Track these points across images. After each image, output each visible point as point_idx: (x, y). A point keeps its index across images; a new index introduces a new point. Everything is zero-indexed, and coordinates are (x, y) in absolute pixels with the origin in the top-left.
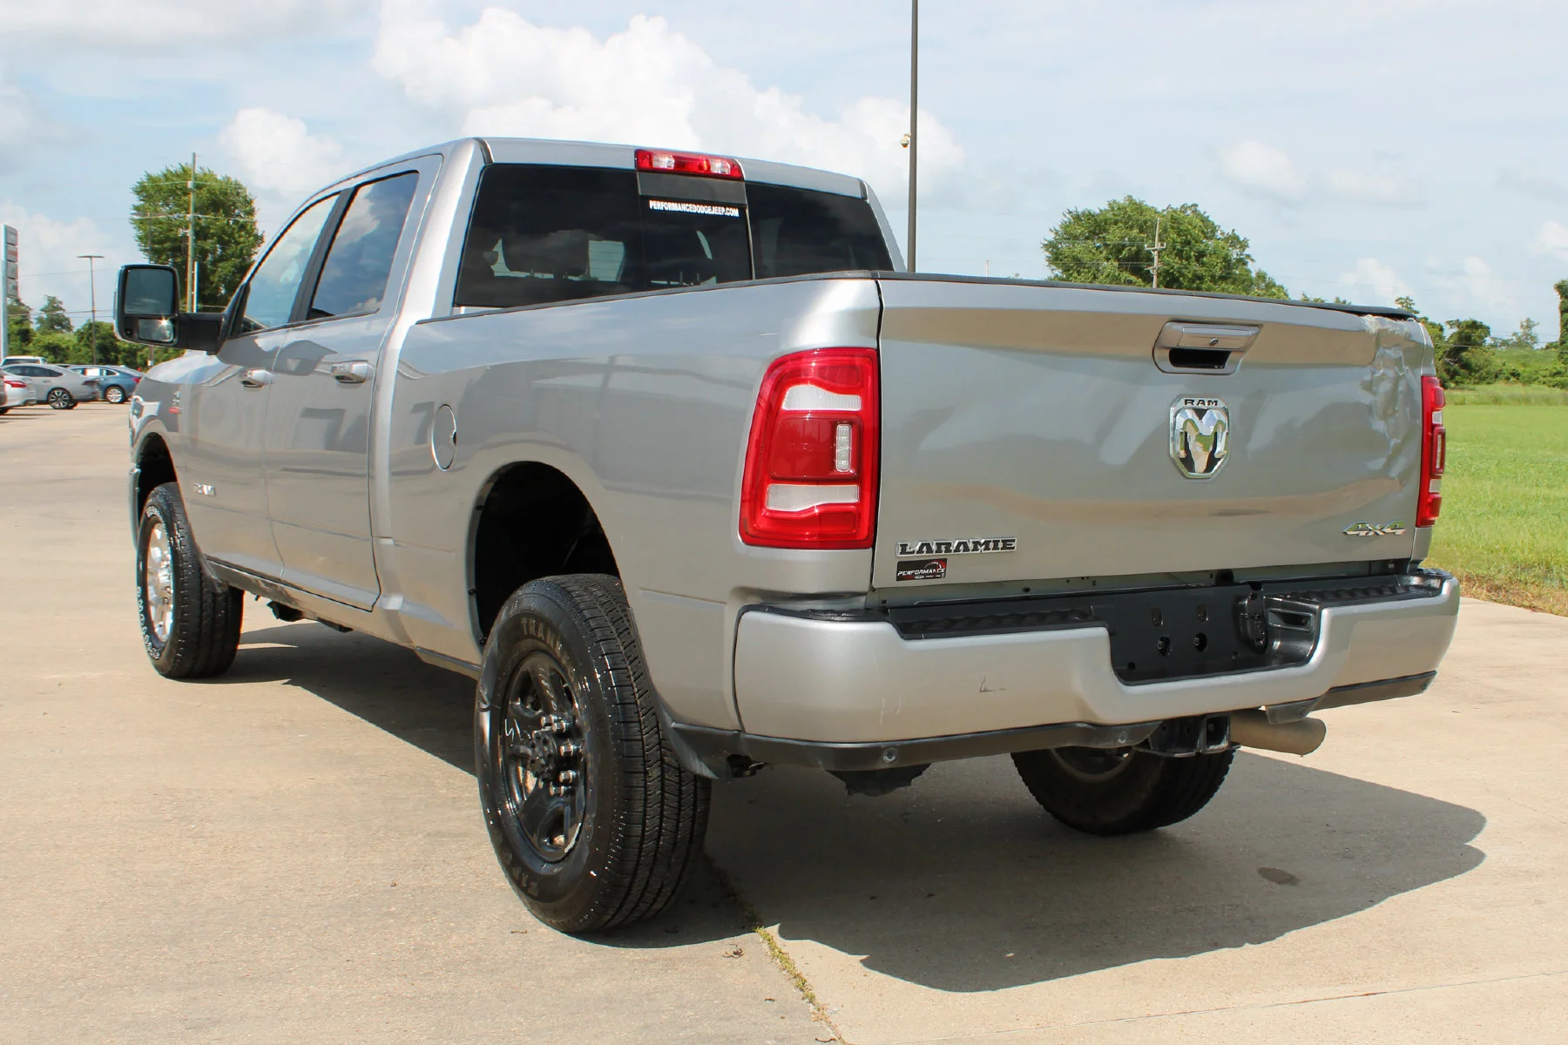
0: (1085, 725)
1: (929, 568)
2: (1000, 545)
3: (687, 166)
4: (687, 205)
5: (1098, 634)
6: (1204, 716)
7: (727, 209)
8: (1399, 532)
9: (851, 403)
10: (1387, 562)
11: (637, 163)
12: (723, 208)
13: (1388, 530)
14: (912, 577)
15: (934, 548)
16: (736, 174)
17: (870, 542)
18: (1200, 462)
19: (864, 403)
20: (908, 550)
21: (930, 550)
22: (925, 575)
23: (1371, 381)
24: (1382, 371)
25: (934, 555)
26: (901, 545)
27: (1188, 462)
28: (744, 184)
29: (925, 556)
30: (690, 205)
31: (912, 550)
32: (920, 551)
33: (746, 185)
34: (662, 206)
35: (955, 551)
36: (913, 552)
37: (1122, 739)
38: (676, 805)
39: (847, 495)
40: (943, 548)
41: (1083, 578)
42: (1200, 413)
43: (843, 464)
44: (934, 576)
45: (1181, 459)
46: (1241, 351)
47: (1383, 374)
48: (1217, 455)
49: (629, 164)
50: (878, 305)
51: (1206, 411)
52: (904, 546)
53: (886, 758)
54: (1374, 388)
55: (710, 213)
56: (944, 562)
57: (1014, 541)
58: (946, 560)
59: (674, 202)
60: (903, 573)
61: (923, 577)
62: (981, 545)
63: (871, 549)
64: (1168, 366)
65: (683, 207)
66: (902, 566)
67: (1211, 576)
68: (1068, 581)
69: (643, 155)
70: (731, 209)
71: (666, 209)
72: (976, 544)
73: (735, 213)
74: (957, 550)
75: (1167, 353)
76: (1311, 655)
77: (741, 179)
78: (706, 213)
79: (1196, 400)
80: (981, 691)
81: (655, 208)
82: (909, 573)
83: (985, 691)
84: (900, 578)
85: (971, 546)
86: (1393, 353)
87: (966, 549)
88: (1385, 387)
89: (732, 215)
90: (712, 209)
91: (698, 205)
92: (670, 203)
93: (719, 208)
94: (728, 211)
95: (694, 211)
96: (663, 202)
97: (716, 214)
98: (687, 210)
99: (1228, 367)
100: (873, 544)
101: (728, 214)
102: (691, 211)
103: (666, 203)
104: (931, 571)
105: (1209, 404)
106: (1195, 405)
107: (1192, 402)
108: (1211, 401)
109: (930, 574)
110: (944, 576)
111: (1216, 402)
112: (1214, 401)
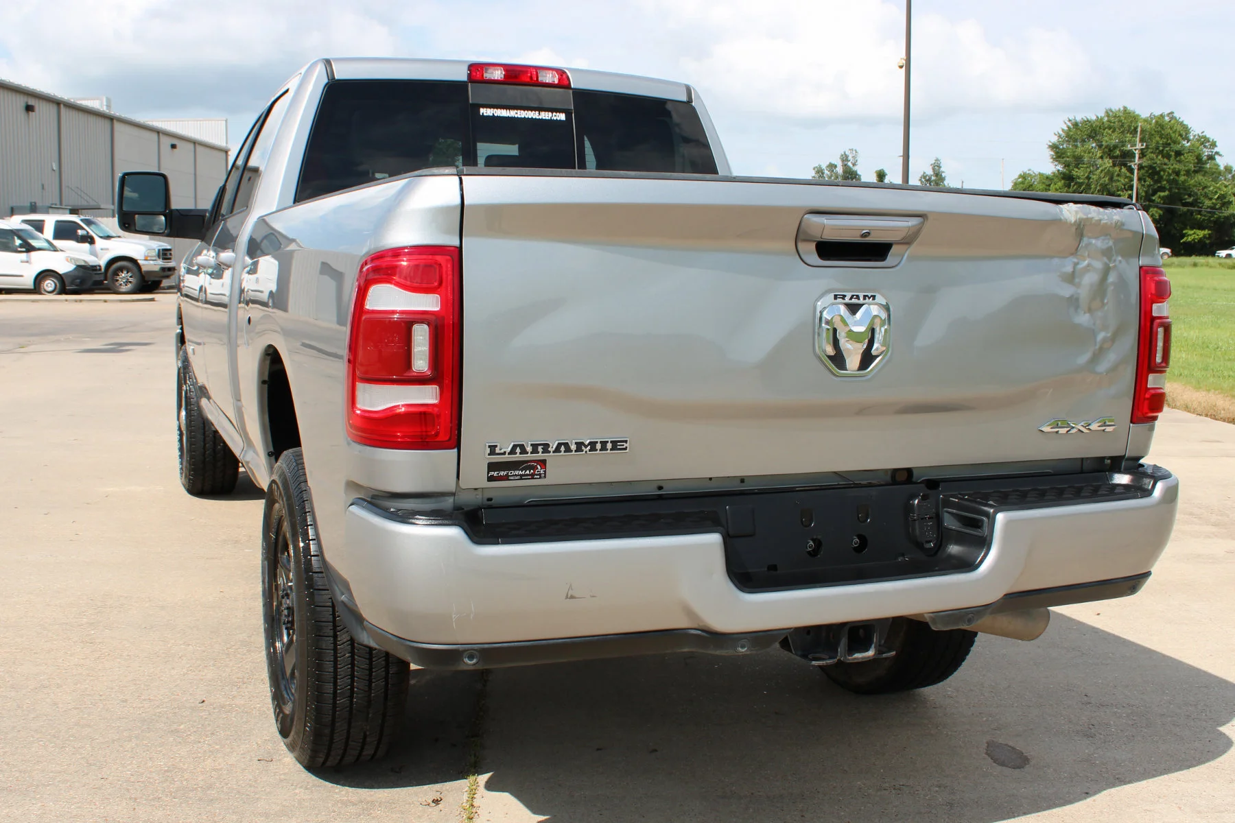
0: (699, 632)
1: (525, 469)
2: (609, 446)
3: (518, 76)
4: (516, 111)
5: (712, 540)
6: (843, 625)
7: (554, 114)
8: (1109, 429)
9: (429, 303)
10: (1103, 459)
11: (469, 76)
12: (550, 114)
13: (1094, 427)
14: (506, 478)
15: (529, 449)
16: (566, 82)
17: (455, 442)
18: (853, 361)
19: (444, 303)
20: (497, 451)
21: (524, 451)
22: (521, 475)
23: (1073, 272)
24: (1086, 262)
25: (529, 457)
26: (489, 446)
27: (838, 359)
28: (571, 91)
29: (518, 457)
30: (519, 111)
31: (502, 451)
32: (513, 452)
33: (573, 92)
34: (492, 112)
35: (554, 452)
36: (504, 453)
37: (743, 647)
38: (366, 666)
39: (427, 396)
40: (540, 449)
42: (853, 308)
43: (421, 362)
44: (532, 476)
45: (830, 357)
46: (907, 241)
47: (1089, 265)
48: (874, 352)
49: (461, 75)
50: (458, 201)
51: (861, 305)
52: (493, 448)
53: (466, 660)
54: (1077, 280)
55: (538, 118)
56: (543, 463)
57: (626, 442)
58: (545, 460)
59: (503, 109)
60: (495, 474)
61: (518, 477)
62: (586, 447)
63: (456, 450)
64: (814, 258)
65: (512, 113)
66: (494, 466)
67: (887, 474)
68: (710, 479)
69: (476, 69)
70: (558, 114)
71: (496, 115)
72: (580, 446)
73: (562, 117)
74: (557, 450)
75: (813, 246)
76: (982, 562)
77: (568, 86)
78: (534, 117)
79: (849, 295)
80: (567, 597)
81: (485, 114)
82: (502, 473)
83: (572, 597)
84: (491, 479)
85: (573, 447)
86: (1099, 243)
87: (568, 449)
88: (1090, 279)
89: (559, 119)
90: (539, 114)
91: (526, 112)
92: (499, 110)
93: (547, 113)
94: (555, 116)
95: (523, 116)
96: (492, 109)
97: (544, 118)
98: (516, 116)
99: (890, 260)
100: (457, 444)
101: (555, 118)
102: (519, 116)
103: (495, 110)
104: (528, 472)
105: (864, 299)
106: (847, 300)
107: (844, 297)
108: (867, 296)
109: (527, 475)
110: (545, 477)
111: (874, 297)
112: (871, 296)
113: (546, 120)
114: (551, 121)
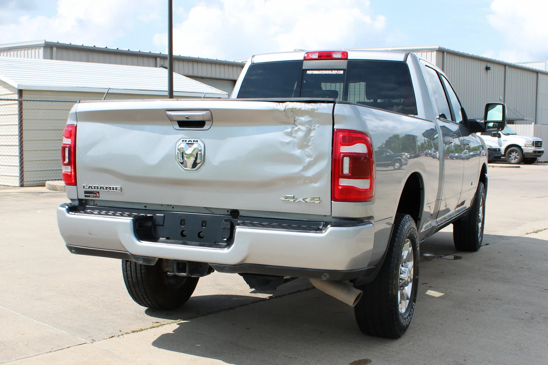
0: (129, 253)
2: (115, 189)
3: (325, 56)
4: (322, 71)
7: (338, 71)
8: (317, 202)
9: (69, 141)
11: (305, 57)
12: (337, 71)
13: (308, 200)
14: (89, 196)
16: (346, 57)
18: (189, 165)
19: (72, 142)
21: (92, 188)
23: (291, 132)
25: (93, 190)
27: (184, 164)
28: (348, 61)
29: (90, 190)
30: (323, 71)
32: (89, 188)
35: (100, 189)
36: (87, 188)
37: (141, 261)
39: (68, 169)
40: (96, 188)
41: (168, 205)
44: (96, 197)
45: (181, 163)
47: (299, 128)
48: (197, 162)
49: (301, 57)
50: (75, 111)
51: (192, 144)
52: (84, 186)
53: (73, 251)
55: (331, 73)
56: (98, 192)
59: (317, 70)
60: (86, 195)
61: (92, 197)
62: (108, 188)
64: (177, 127)
66: (86, 192)
67: (228, 211)
68: (162, 206)
71: (313, 73)
73: (342, 72)
75: (176, 123)
77: (347, 59)
78: (329, 73)
80: (89, 234)
81: (309, 73)
82: (88, 195)
83: (90, 234)
84: (86, 196)
85: (105, 188)
87: (103, 189)
89: (340, 73)
90: (332, 72)
91: (326, 71)
92: (315, 71)
93: (335, 71)
94: (339, 72)
95: (324, 73)
96: (312, 71)
97: (333, 73)
98: (321, 73)
99: (206, 127)
100: (76, 185)
101: (338, 73)
102: (323, 73)
103: (313, 71)
104: (95, 195)
105: (193, 142)
106: (187, 142)
107: (186, 141)
108: (195, 141)
109: (94, 196)
110: (99, 197)
111: (197, 141)
112: (196, 141)
113: (334, 74)
114: (337, 74)
